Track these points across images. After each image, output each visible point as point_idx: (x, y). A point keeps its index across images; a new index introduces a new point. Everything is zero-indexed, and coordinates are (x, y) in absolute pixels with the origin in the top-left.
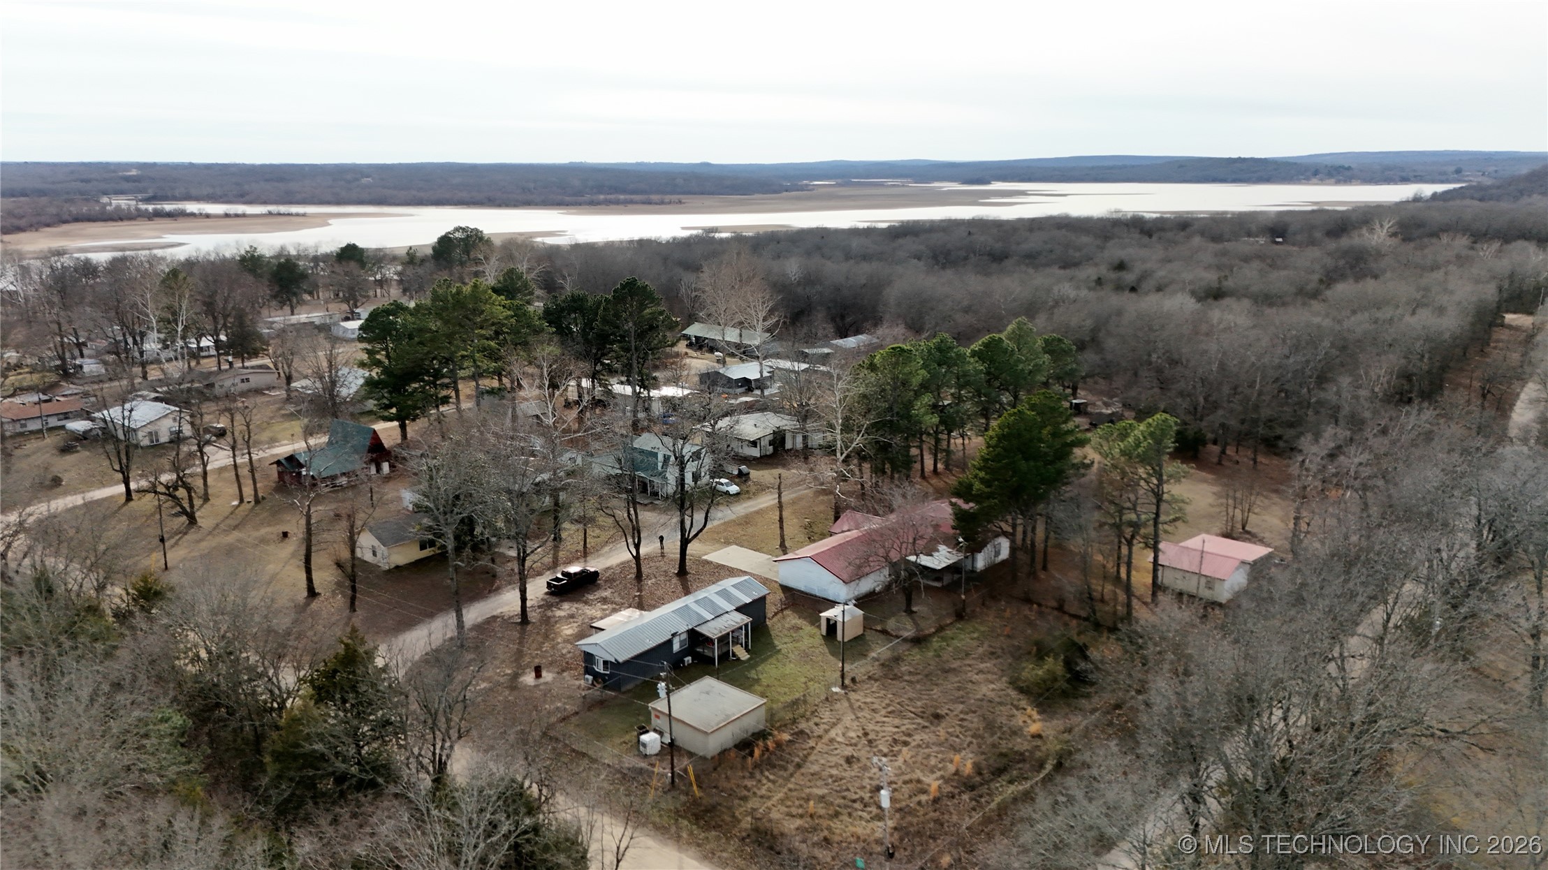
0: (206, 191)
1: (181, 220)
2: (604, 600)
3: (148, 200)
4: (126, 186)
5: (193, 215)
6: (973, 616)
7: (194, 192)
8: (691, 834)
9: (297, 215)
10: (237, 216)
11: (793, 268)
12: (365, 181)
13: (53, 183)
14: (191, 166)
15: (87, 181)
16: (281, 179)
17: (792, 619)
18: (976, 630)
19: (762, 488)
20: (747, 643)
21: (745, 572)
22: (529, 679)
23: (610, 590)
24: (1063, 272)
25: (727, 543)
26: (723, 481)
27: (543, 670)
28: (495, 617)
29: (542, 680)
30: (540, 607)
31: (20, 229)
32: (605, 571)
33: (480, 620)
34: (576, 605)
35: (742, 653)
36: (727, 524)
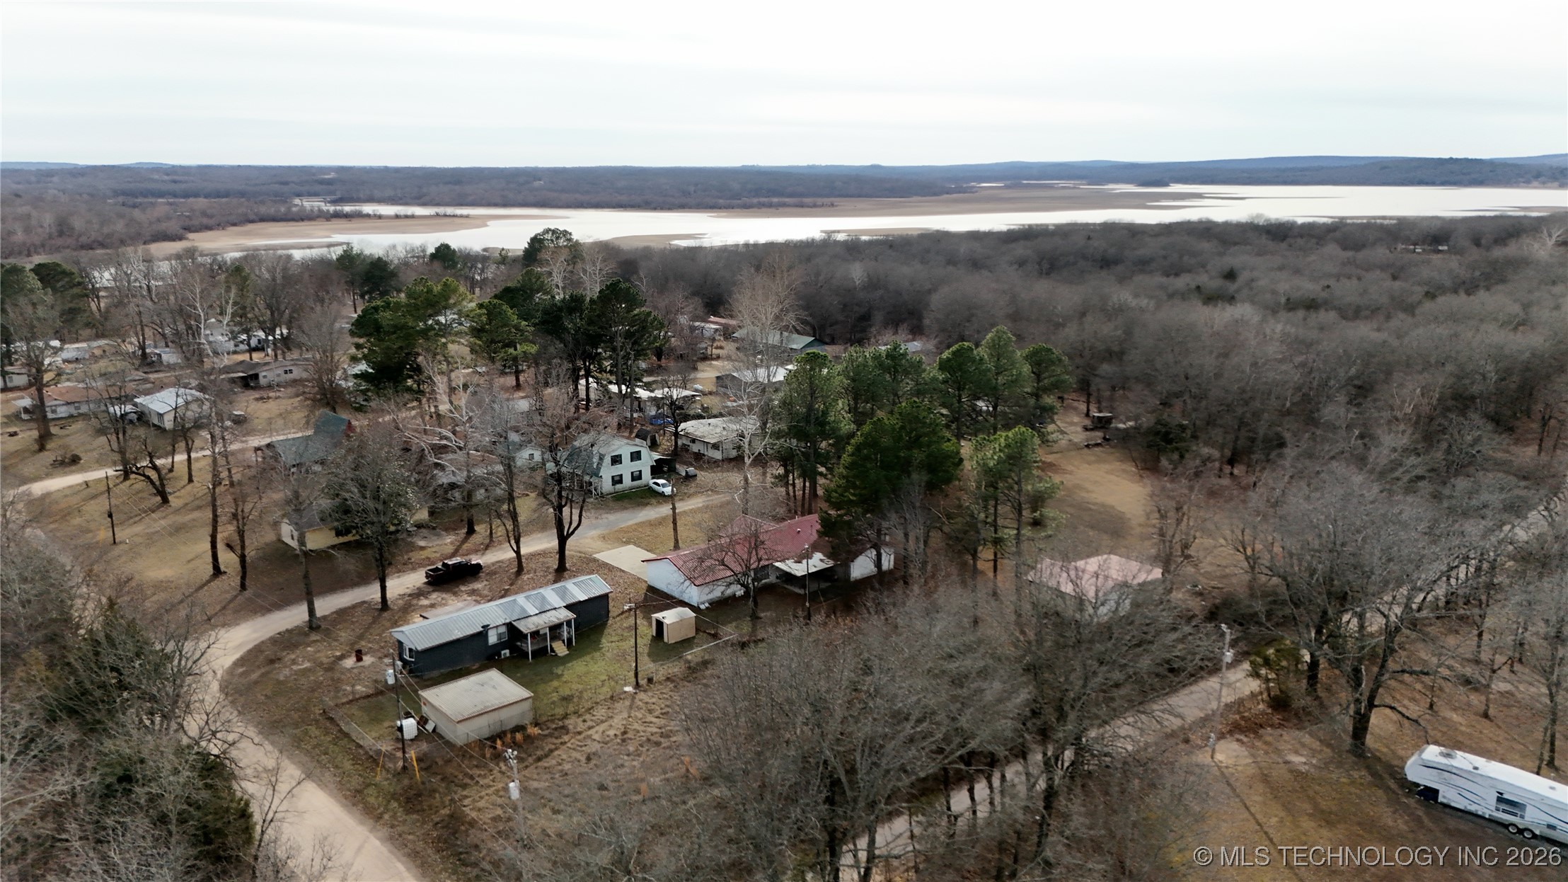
1: (354, 220)
2: (473, 592)
3: (334, 202)
4: (318, 188)
5: (368, 216)
7: (377, 193)
8: (394, 817)
9: (461, 216)
10: (406, 217)
12: (537, 184)
13: (256, 185)
15: (286, 183)
16: (458, 182)
19: (702, 490)
20: (570, 640)
21: (623, 571)
22: (350, 662)
23: (485, 583)
24: (1164, 280)
25: (627, 543)
26: (661, 481)
27: (366, 654)
28: (364, 602)
29: (360, 664)
30: (410, 595)
31: (209, 228)
32: (493, 564)
33: (348, 604)
34: (444, 595)
35: (560, 649)
36: (641, 524)
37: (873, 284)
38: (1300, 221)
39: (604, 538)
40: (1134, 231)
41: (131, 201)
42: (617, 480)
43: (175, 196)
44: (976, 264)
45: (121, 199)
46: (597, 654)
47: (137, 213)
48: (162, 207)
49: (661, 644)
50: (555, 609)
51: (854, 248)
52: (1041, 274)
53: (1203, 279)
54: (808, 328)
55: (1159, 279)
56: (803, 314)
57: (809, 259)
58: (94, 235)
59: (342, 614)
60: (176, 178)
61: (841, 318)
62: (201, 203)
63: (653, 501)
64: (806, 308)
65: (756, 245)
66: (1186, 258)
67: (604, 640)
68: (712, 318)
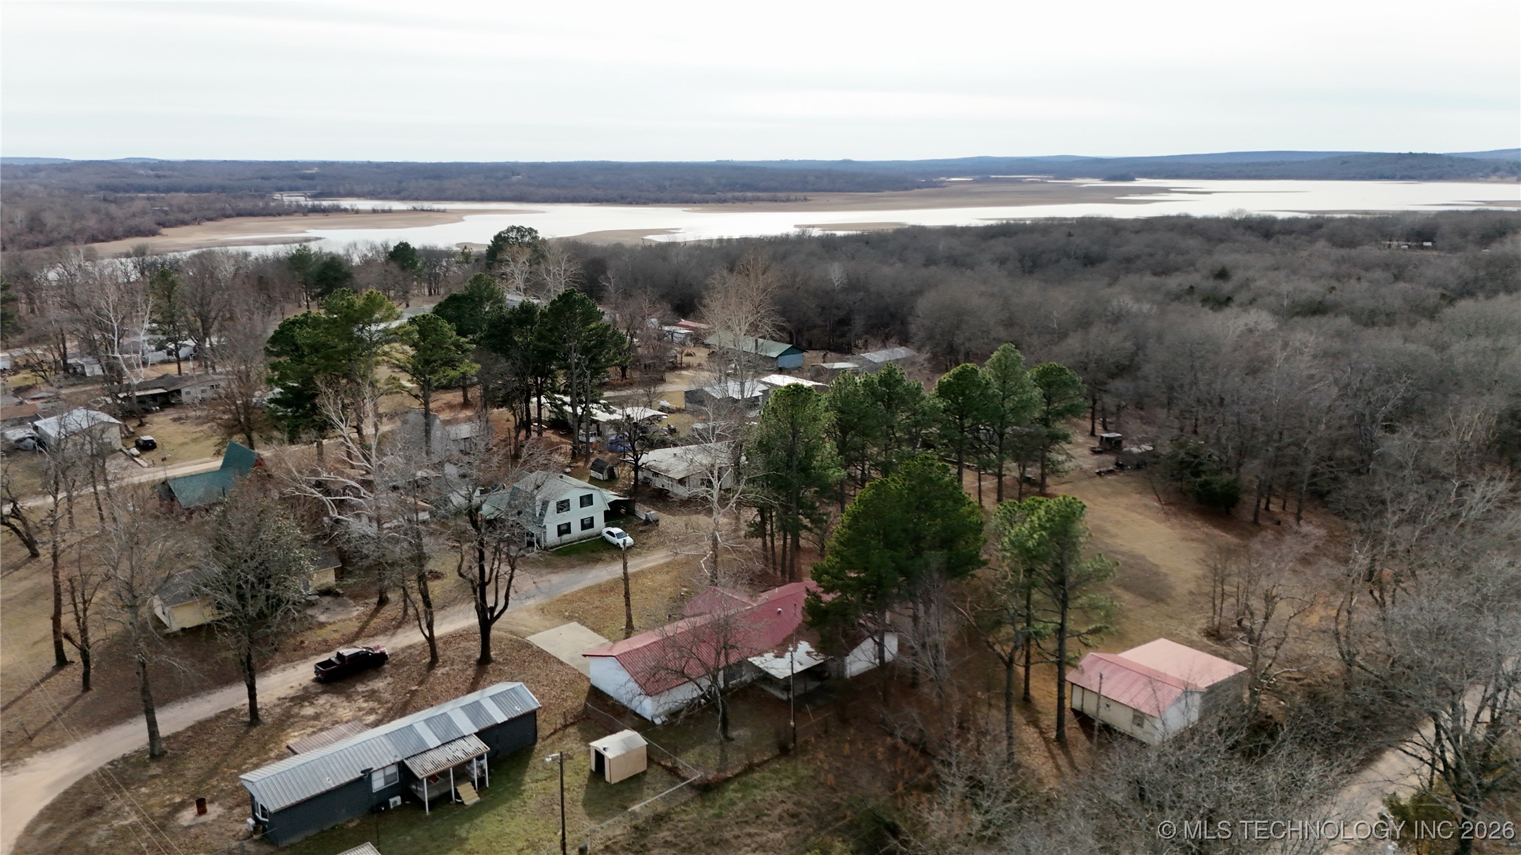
0: (368, 188)
1: (331, 215)
6: (803, 750)
9: (438, 211)
13: (239, 180)
15: (267, 178)
17: (571, 741)
20: (481, 780)
21: (562, 663)
22: (188, 816)
23: (389, 680)
24: (1155, 279)
25: (570, 619)
26: (616, 530)
27: (212, 802)
28: (232, 711)
29: (203, 818)
30: (292, 699)
31: (184, 223)
32: (403, 650)
33: (212, 714)
34: (335, 700)
35: (468, 794)
36: (588, 590)
37: (853, 285)
38: (1280, 216)
39: (542, 610)
40: (1114, 227)
41: (111, 196)
42: (564, 530)
43: (157, 190)
44: (956, 262)
45: (101, 194)
46: (516, 802)
47: (113, 208)
48: (140, 202)
49: (602, 785)
50: (463, 737)
51: (829, 245)
52: (1024, 272)
53: (1194, 279)
54: (785, 335)
55: (1149, 279)
56: (780, 321)
57: (784, 257)
58: (65, 230)
59: (201, 728)
60: (160, 173)
61: (819, 321)
62: (181, 197)
63: (606, 555)
64: (782, 313)
65: (729, 241)
66: (1172, 256)
67: (527, 779)
68: (683, 322)
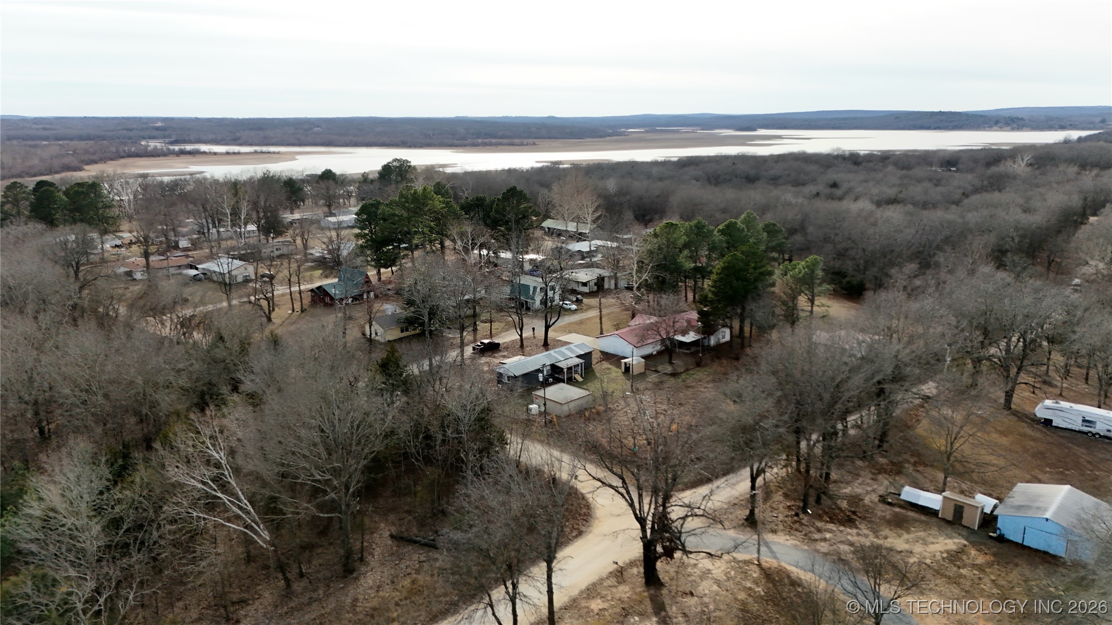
0: (211, 136)
5: (204, 153)
6: (706, 365)
7: (203, 138)
10: (234, 153)
11: (611, 185)
12: (316, 129)
14: (197, 120)
16: (260, 129)
17: (606, 365)
18: (706, 371)
19: (590, 307)
20: (581, 374)
25: (571, 332)
26: (567, 302)
31: (95, 162)
35: (579, 378)
37: (622, 192)
41: (29, 143)
46: (599, 380)
48: (50, 147)
50: (572, 358)
53: (821, 188)
63: (567, 313)
66: (802, 175)
